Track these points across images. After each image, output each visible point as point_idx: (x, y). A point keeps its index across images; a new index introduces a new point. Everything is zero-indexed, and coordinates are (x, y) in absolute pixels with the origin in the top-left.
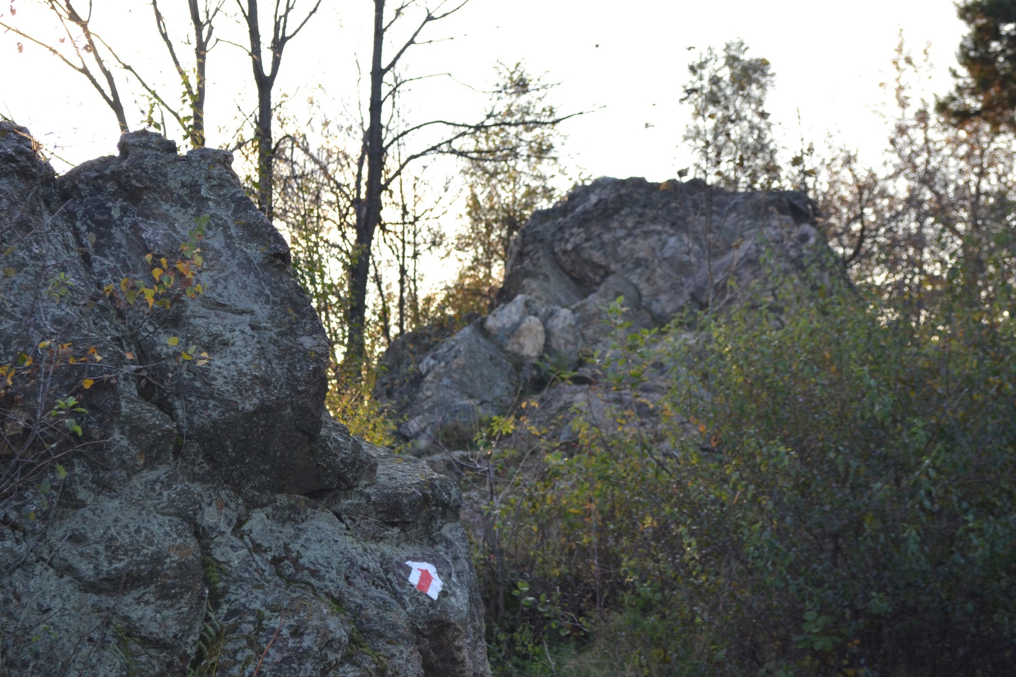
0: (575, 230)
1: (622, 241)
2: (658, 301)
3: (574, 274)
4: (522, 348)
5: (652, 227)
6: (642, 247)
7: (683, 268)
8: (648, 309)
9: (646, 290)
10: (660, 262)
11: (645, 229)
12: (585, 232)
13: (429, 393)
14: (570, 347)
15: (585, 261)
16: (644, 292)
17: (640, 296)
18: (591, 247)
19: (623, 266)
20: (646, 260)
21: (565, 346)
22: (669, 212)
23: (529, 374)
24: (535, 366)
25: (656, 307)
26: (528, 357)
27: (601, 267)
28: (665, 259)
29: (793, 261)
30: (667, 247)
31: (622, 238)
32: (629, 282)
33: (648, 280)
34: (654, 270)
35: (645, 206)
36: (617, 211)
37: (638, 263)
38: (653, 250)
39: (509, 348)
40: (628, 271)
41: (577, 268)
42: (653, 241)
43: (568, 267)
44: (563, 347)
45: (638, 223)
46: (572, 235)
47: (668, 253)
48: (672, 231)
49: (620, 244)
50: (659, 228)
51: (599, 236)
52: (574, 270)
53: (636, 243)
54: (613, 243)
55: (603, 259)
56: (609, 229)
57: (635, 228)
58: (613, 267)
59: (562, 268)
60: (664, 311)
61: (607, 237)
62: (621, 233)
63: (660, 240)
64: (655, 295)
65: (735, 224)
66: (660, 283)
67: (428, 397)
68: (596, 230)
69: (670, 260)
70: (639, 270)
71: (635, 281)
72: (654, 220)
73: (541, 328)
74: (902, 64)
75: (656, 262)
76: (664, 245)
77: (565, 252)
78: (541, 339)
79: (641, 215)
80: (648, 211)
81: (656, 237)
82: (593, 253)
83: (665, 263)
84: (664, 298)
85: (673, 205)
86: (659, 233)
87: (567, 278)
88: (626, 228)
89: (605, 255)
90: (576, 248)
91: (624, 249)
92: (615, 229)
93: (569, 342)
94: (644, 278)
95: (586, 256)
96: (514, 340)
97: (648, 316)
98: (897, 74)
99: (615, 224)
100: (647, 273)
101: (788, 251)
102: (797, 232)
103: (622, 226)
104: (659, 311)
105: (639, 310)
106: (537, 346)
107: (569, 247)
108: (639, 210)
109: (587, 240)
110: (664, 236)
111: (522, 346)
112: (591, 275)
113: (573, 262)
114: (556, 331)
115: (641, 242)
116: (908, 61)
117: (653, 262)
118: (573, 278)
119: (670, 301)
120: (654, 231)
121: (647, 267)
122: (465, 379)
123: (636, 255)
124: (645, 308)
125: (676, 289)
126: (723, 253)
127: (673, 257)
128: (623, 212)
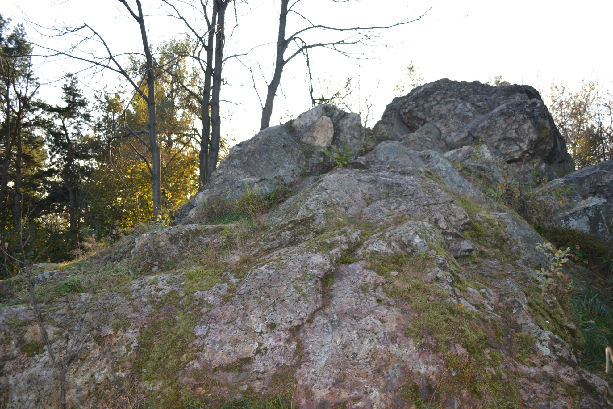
0: (411, 103)
1: (434, 107)
2: (450, 136)
3: (409, 125)
4: (315, 140)
5: (450, 99)
6: (444, 109)
7: (465, 119)
8: (444, 140)
9: (444, 130)
10: (452, 116)
11: (446, 100)
12: (415, 104)
13: (220, 172)
14: (355, 141)
15: (414, 117)
16: (443, 132)
17: (441, 133)
18: (418, 110)
19: (433, 119)
20: (445, 115)
21: (351, 140)
22: (460, 93)
23: (316, 159)
24: (323, 154)
25: (449, 139)
26: (319, 147)
27: (422, 120)
28: (455, 114)
29: (528, 114)
30: (457, 108)
31: (434, 105)
32: (435, 126)
33: (445, 125)
34: (449, 120)
35: (447, 90)
36: (433, 93)
37: (441, 117)
38: (450, 110)
39: (304, 140)
40: (435, 121)
41: (410, 121)
42: (450, 106)
43: (406, 121)
44: (349, 141)
45: (443, 98)
46: (409, 105)
47: (457, 111)
48: (460, 101)
49: (432, 109)
50: (454, 99)
51: (423, 105)
52: (408, 123)
53: (440, 107)
54: (429, 108)
55: (423, 116)
56: (427, 102)
57: (441, 100)
58: (428, 119)
59: (403, 122)
60: (453, 141)
61: (426, 105)
62: (434, 103)
63: (454, 105)
64: (449, 133)
65: (495, 98)
66: (452, 126)
67: (220, 175)
68: (421, 102)
69: (458, 115)
70: (441, 121)
71: (438, 126)
72: (452, 96)
73: (331, 125)
74: (554, 88)
75: (450, 116)
76: (455, 108)
77: (405, 113)
78: (331, 134)
79: (445, 94)
80: (448, 92)
81: (452, 104)
82: (418, 113)
83: (455, 116)
84: (453, 134)
85: (463, 90)
86: (454, 102)
87: (405, 127)
88: (437, 100)
89: (424, 114)
90: (410, 111)
91: (435, 110)
92: (431, 101)
93: (354, 137)
94: (443, 124)
95: (415, 115)
96: (309, 134)
97: (444, 144)
98: (552, 92)
99: (431, 99)
100: (445, 121)
101: (525, 109)
102: (529, 102)
103: (435, 99)
104: (450, 141)
105: (439, 140)
106: (327, 139)
107: (407, 111)
108: (444, 92)
109: (416, 107)
110: (456, 103)
111: (314, 139)
112: (416, 124)
113: (409, 118)
114: (345, 129)
115: (444, 107)
116: (556, 87)
117: (449, 116)
118: (408, 127)
119: (456, 135)
120: (451, 101)
121: (445, 118)
122: (252, 161)
123: (440, 113)
124: (443, 139)
125: (460, 130)
126: (488, 112)
127: (459, 113)
128: (436, 93)
